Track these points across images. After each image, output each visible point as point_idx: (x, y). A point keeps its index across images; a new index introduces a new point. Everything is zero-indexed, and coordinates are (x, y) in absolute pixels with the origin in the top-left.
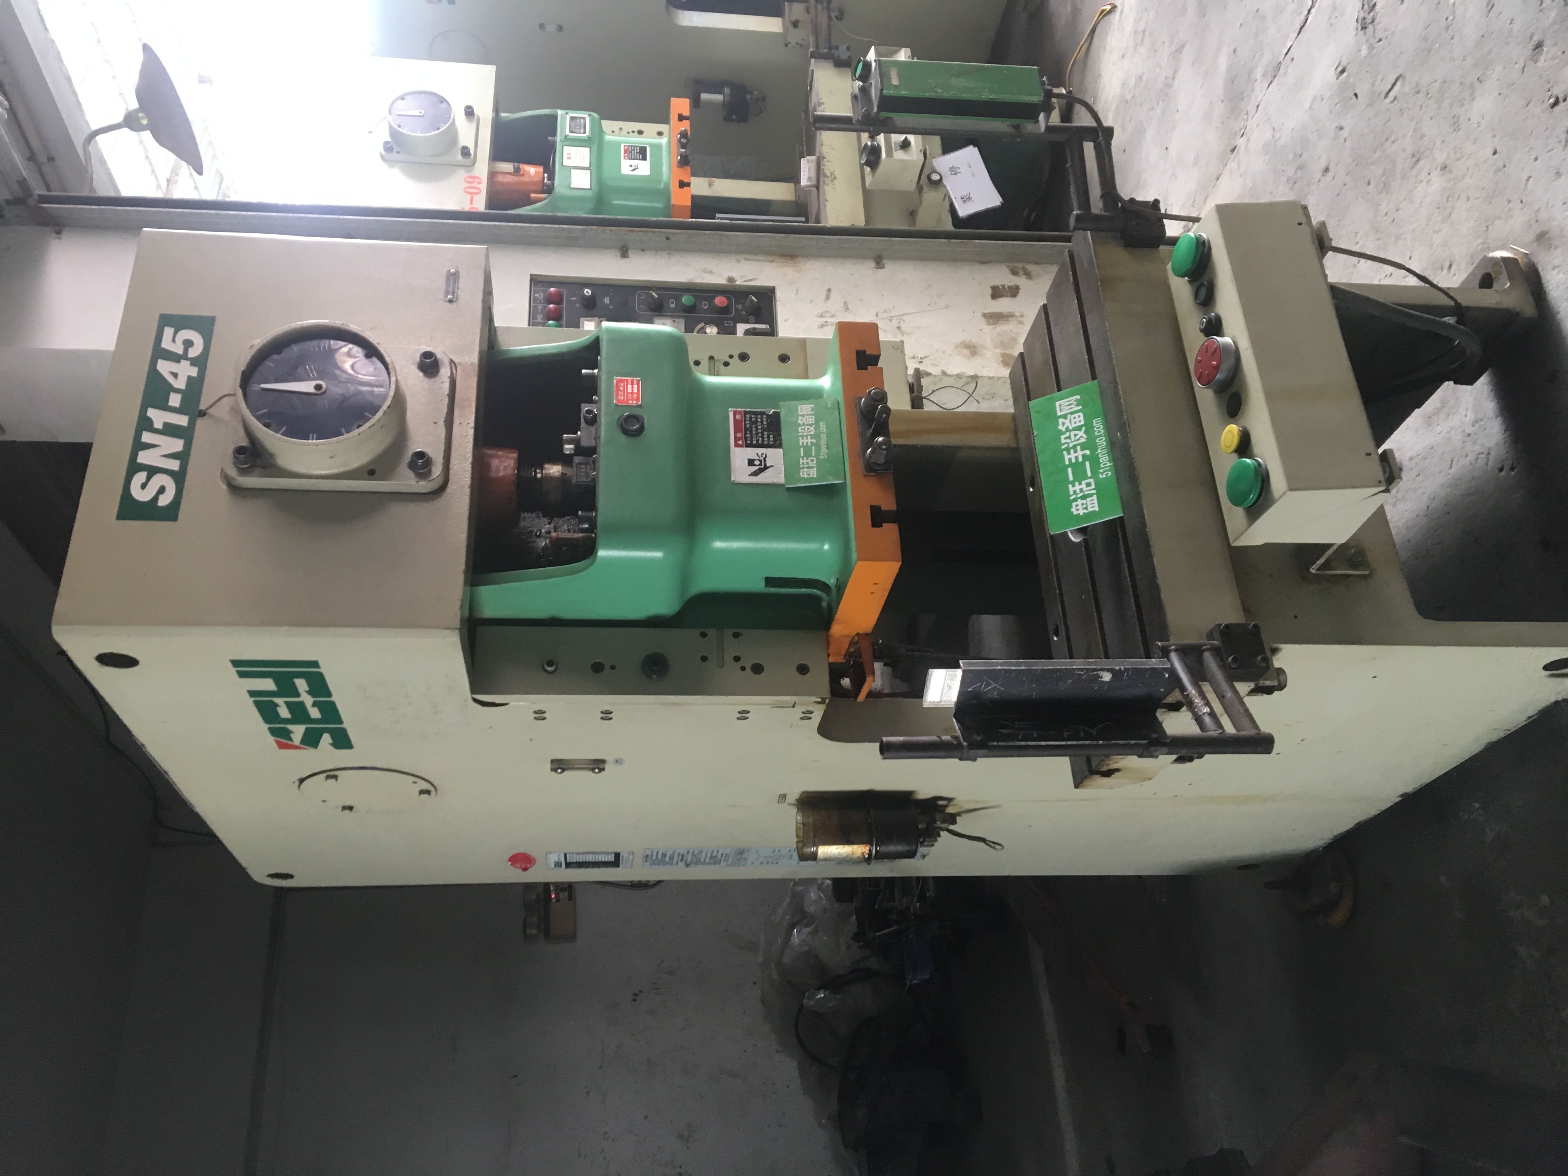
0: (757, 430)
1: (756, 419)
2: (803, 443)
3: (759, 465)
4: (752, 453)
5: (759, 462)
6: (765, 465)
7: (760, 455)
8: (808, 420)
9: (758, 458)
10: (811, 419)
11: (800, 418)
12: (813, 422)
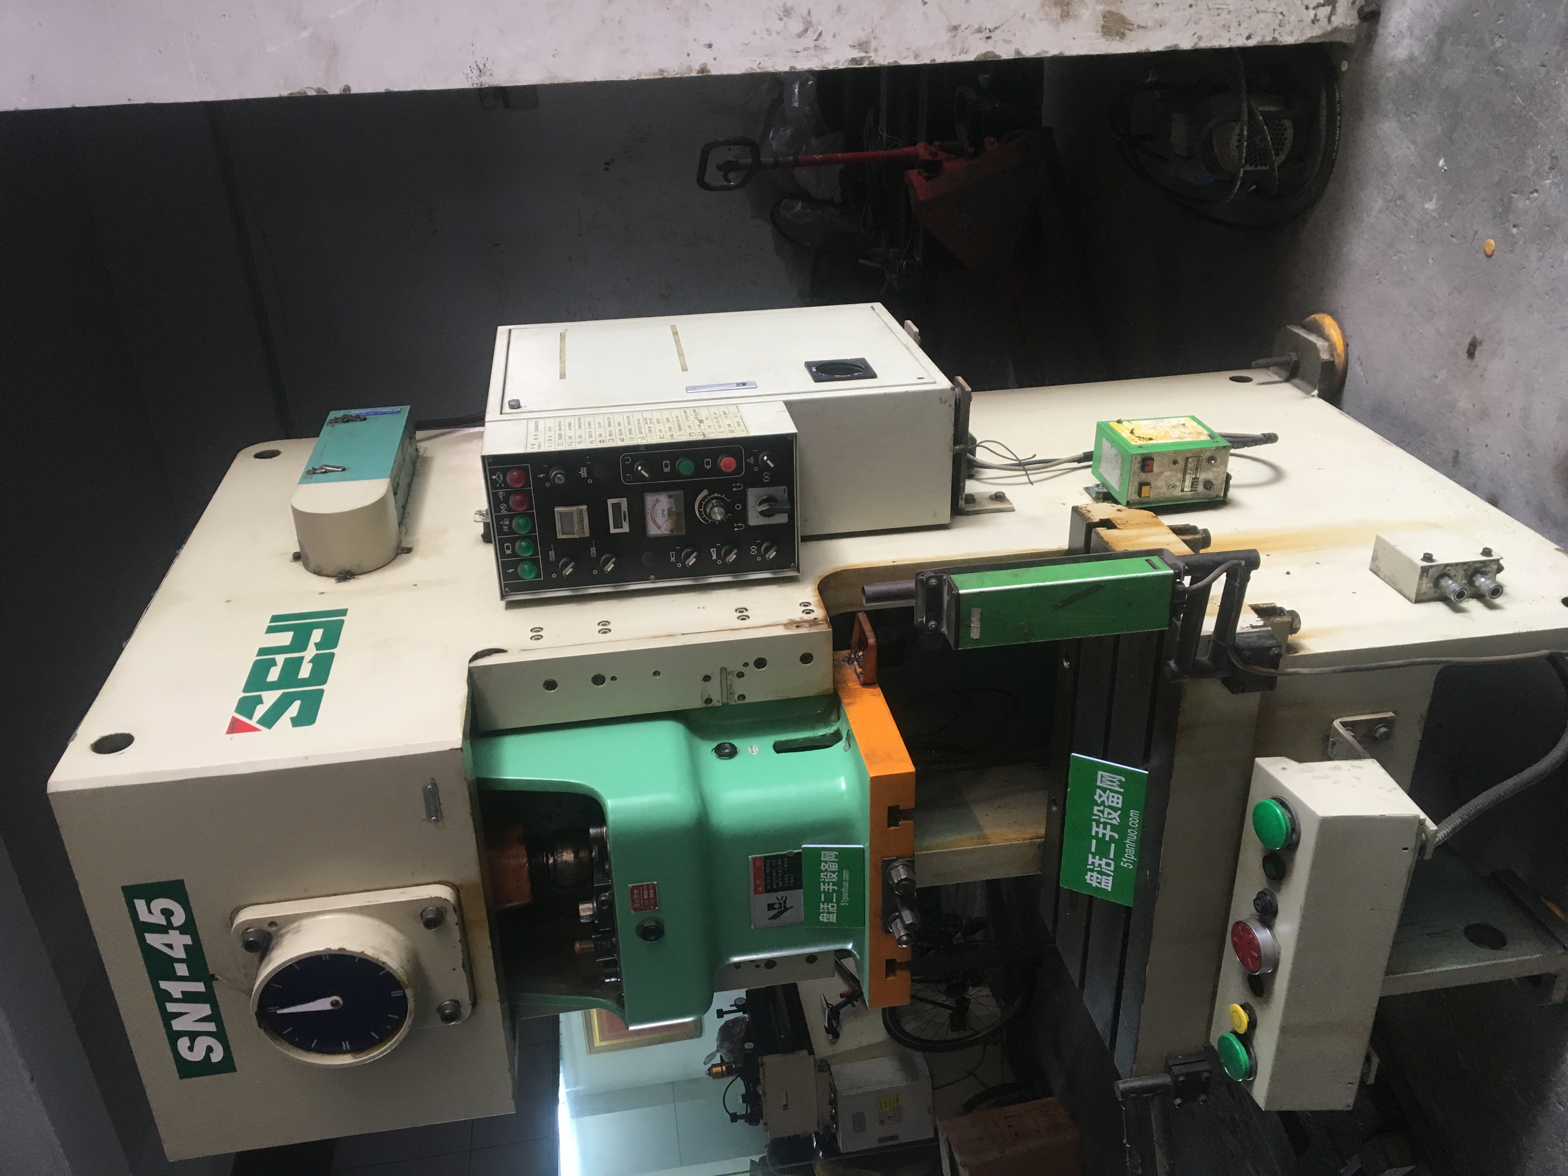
0: (777, 873)
1: (777, 863)
2: (824, 889)
3: (778, 909)
4: (772, 898)
5: (779, 906)
6: (785, 907)
7: (780, 898)
8: (831, 867)
9: (778, 902)
10: (834, 867)
11: (823, 864)
12: (837, 869)
